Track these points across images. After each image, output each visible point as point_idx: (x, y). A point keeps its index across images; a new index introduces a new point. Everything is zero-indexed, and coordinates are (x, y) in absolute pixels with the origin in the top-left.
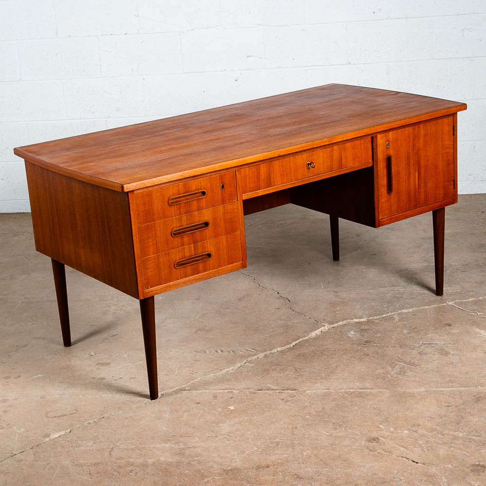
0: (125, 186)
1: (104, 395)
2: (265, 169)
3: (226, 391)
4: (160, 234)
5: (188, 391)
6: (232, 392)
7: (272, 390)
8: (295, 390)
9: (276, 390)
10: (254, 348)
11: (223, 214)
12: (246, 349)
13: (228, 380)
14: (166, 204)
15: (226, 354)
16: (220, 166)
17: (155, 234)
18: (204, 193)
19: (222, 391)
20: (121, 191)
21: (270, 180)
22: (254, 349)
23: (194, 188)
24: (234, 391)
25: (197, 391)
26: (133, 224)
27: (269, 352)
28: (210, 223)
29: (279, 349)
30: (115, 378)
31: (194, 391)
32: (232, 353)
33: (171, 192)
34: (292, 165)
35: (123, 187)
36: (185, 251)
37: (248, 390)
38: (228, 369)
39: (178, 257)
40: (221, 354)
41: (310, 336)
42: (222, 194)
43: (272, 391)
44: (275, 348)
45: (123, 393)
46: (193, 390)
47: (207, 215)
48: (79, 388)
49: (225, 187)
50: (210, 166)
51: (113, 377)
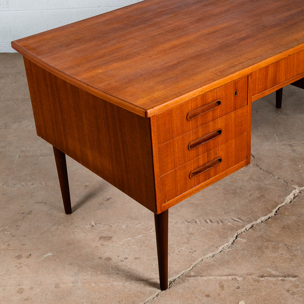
0: (148, 111)
1: (115, 283)
2: (273, 69)
3: (230, 278)
4: (178, 150)
5: (193, 278)
6: (236, 279)
7: (274, 276)
8: (295, 277)
9: (277, 276)
10: (239, 217)
11: (234, 120)
12: (232, 219)
13: (228, 262)
14: (185, 120)
15: (215, 224)
16: (237, 75)
17: (174, 151)
18: (219, 103)
19: (226, 277)
20: (144, 116)
21: (276, 79)
22: (240, 219)
23: (211, 99)
24: (237, 277)
25: (202, 278)
26: (153, 146)
27: (254, 223)
28: (223, 131)
29: (263, 218)
30: (120, 258)
31: (199, 278)
32: (221, 224)
33: (190, 107)
34: (295, 61)
35: (146, 113)
36: (200, 161)
37: (251, 277)
38: (223, 246)
39: (193, 167)
40: (211, 225)
41: (286, 201)
42: (235, 101)
43: (274, 279)
44: (259, 217)
45: (132, 280)
46: (198, 276)
47: (220, 124)
48: (89, 273)
49: (238, 93)
50: (228, 76)
51: (118, 256)
